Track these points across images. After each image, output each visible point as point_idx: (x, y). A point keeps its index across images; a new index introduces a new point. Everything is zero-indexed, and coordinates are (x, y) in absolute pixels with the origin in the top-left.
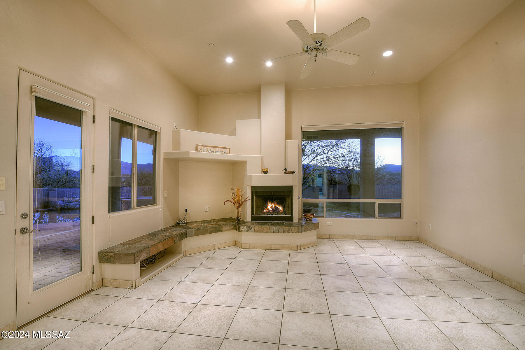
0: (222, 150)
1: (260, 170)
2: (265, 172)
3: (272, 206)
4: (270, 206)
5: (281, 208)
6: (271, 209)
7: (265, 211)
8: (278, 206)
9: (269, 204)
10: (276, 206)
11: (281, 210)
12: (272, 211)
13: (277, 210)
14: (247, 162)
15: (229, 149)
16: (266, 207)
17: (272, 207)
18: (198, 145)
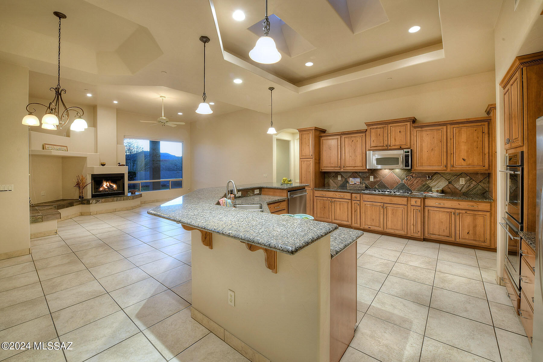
0: (62, 148)
1: (99, 163)
2: (103, 165)
3: (107, 184)
4: (105, 185)
5: (115, 186)
6: (106, 187)
7: (101, 189)
8: (112, 184)
9: (104, 183)
10: (111, 184)
11: (115, 188)
12: (107, 189)
13: (112, 187)
14: (87, 158)
15: (67, 147)
16: (102, 186)
17: (107, 186)
18: (45, 144)
